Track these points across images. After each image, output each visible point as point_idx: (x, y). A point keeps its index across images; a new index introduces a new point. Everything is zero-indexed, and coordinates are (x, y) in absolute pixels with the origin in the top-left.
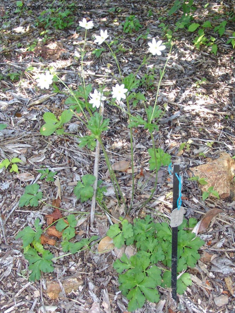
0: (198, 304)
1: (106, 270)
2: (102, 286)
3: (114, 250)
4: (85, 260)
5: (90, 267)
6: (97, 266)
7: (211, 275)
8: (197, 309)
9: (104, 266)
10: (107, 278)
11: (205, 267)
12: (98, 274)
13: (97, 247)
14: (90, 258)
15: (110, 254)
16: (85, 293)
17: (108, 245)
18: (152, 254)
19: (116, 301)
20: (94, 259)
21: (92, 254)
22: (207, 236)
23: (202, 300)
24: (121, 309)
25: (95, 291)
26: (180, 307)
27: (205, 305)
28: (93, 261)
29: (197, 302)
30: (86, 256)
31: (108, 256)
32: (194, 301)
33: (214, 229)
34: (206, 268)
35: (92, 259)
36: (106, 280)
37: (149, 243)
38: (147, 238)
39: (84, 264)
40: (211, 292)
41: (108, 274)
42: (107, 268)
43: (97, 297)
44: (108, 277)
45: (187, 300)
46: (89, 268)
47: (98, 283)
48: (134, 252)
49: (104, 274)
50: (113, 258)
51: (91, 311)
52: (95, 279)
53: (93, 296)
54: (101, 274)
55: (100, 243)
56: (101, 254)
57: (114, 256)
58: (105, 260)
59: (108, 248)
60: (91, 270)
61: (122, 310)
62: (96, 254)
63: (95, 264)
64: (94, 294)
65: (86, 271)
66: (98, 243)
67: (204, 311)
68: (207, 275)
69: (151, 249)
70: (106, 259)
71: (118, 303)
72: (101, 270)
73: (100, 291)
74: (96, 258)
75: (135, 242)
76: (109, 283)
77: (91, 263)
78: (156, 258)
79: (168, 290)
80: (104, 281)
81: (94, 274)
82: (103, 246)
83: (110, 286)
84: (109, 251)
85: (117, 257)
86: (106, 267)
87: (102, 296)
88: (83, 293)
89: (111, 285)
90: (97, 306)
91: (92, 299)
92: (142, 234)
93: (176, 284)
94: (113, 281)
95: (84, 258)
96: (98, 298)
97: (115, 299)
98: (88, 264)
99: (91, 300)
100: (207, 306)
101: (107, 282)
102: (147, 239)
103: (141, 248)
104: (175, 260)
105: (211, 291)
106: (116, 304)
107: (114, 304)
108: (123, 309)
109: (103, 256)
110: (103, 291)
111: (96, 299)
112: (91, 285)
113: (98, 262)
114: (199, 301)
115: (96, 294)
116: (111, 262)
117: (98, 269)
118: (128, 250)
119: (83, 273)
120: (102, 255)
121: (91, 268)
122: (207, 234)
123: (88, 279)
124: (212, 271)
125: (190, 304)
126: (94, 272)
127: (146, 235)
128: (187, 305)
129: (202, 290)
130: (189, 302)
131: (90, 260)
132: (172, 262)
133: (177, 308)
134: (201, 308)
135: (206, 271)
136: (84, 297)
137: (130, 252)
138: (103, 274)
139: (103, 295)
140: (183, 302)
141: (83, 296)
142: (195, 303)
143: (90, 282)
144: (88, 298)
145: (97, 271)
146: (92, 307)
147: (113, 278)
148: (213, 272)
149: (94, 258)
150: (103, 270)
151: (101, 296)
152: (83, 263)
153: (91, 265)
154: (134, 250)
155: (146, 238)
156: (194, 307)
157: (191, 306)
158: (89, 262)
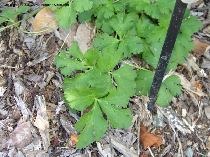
0: (182, 117)
1: (44, 63)
2: (37, 90)
3: (58, 30)
4: (10, 43)
5: (19, 56)
6: (30, 54)
7: (202, 73)
8: (182, 126)
9: (41, 55)
10: (45, 76)
11: (193, 60)
12: (32, 67)
13: (32, 23)
14: (19, 40)
15: (52, 36)
16: (8, 99)
17: (50, 20)
18: (121, 40)
19: (59, 116)
20: (25, 43)
21: (23, 34)
22: (196, 13)
23: (188, 111)
24: (66, 129)
25: (25, 97)
26: (158, 122)
27: (193, 119)
28: (24, 45)
29: (181, 113)
30: (13, 37)
31: (48, 39)
32: (177, 112)
33: (205, 4)
34: (195, 61)
35: (22, 43)
36: (44, 79)
37: (118, 22)
38: (116, 14)
39: (9, 51)
40: (202, 99)
41: (47, 69)
42: (46, 60)
43: (28, 107)
44: (47, 75)
45: (168, 112)
46: (16, 58)
47: (30, 84)
48: (91, 34)
49: (42, 68)
50: (56, 42)
51: (15, 134)
52: (25, 76)
53: (22, 105)
54: (36, 68)
55: (36, 16)
56: (37, 35)
57: (59, 39)
58: (43, 46)
59: (50, 26)
60: (19, 62)
61: (68, 131)
62: (30, 35)
63: (26, 51)
64: (23, 103)
65: (11, 64)
66: (34, 16)
67: (190, 127)
68: (197, 73)
69: (120, 33)
70: (45, 45)
71: (62, 120)
72: (36, 62)
73: (33, 98)
74: (29, 42)
75: (94, 18)
76: (49, 84)
77: (21, 49)
78: (128, 48)
79: (142, 98)
80: (41, 81)
81: (25, 68)
82: (41, 21)
83: (50, 89)
84: (51, 31)
85: (63, 41)
86: (45, 58)
87: (36, 107)
88: (6, 99)
89: (52, 87)
90: (26, 126)
91: (18, 109)
92: (107, 6)
93: (157, 93)
94: (55, 82)
95: (9, 40)
96: (29, 110)
97: (57, 112)
98: (15, 51)
99: (18, 112)
100: (194, 120)
101: (44, 84)
102: (115, 16)
103: (102, 29)
104: (165, 59)
105: (202, 97)
106: (59, 121)
107: (56, 120)
108: (70, 130)
109: (41, 38)
110: (37, 99)
111: (25, 111)
112: (19, 88)
113: (32, 48)
114: (184, 112)
115: (27, 102)
116: (53, 49)
117: (31, 60)
118: (82, 30)
119: (5, 66)
120: (39, 36)
121: (20, 58)
122: (197, 11)
123: (14, 78)
124: (204, 67)
125: (173, 119)
126: (24, 65)
127: (114, 8)
128: (169, 121)
129: (188, 96)
130: (171, 116)
131: (19, 44)
132: (159, 61)
133: (152, 124)
134: (187, 124)
135: (196, 67)
136: (6, 106)
137: (85, 33)
138: (40, 67)
139: (38, 106)
140: (162, 116)
141: (4, 104)
142: (179, 115)
143: (16, 81)
144: (13, 107)
145: (29, 64)
146: (17, 127)
147: (55, 77)
148: (205, 69)
149: (26, 41)
150: (39, 62)
151: (34, 107)
152: (8, 48)
153: (20, 53)
154: (91, 31)
155: (113, 13)
156: (179, 124)
157: (174, 122)
158: (17, 48)
